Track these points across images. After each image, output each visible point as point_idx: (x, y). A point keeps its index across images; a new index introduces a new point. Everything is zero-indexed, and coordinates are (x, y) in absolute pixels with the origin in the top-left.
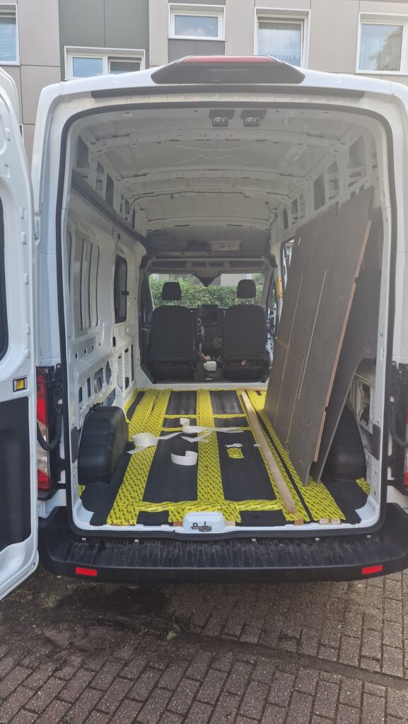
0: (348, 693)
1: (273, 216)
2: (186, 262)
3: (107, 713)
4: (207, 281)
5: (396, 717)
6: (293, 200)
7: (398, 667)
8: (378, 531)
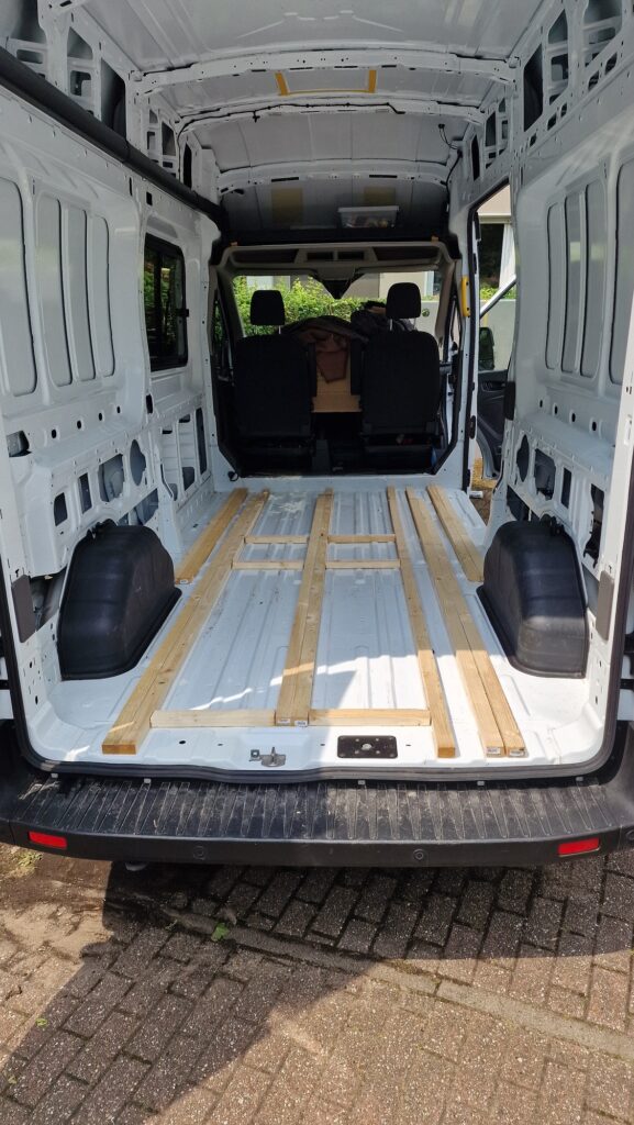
0: (520, 1060)
1: (454, 154)
2: (296, 251)
3: (86, 1083)
4: (337, 289)
5: (603, 1113)
6: (487, 116)
7: (618, 1011)
8: (597, 771)
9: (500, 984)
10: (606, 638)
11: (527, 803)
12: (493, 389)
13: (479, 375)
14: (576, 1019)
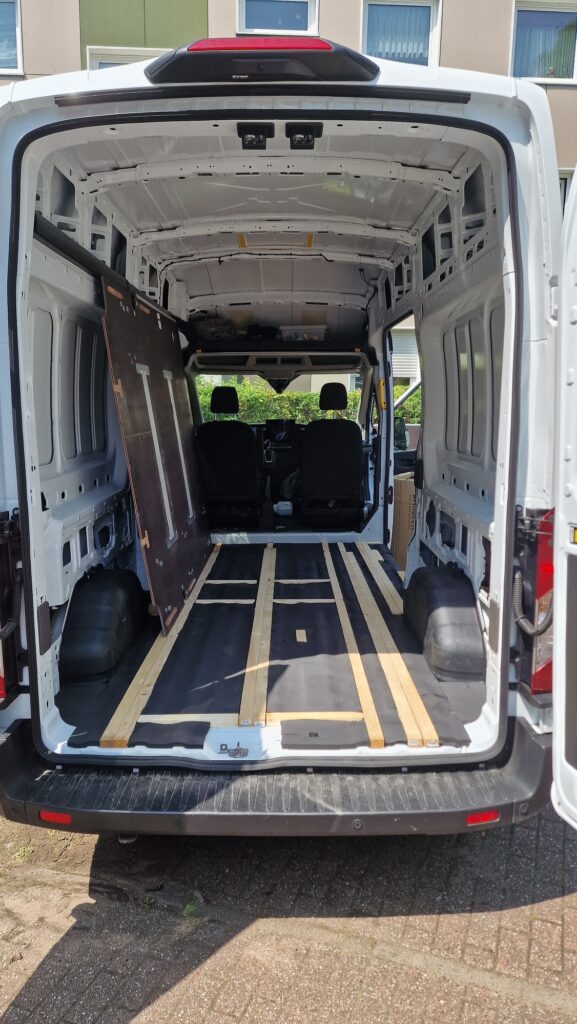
0: (442, 1002)
1: (372, 289)
2: (247, 357)
4: (279, 386)
6: (396, 265)
7: (520, 963)
8: (495, 758)
9: (424, 944)
10: (496, 651)
11: (441, 784)
12: (405, 465)
13: (395, 455)
14: (486, 970)
